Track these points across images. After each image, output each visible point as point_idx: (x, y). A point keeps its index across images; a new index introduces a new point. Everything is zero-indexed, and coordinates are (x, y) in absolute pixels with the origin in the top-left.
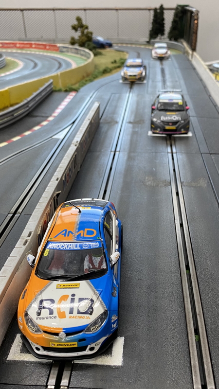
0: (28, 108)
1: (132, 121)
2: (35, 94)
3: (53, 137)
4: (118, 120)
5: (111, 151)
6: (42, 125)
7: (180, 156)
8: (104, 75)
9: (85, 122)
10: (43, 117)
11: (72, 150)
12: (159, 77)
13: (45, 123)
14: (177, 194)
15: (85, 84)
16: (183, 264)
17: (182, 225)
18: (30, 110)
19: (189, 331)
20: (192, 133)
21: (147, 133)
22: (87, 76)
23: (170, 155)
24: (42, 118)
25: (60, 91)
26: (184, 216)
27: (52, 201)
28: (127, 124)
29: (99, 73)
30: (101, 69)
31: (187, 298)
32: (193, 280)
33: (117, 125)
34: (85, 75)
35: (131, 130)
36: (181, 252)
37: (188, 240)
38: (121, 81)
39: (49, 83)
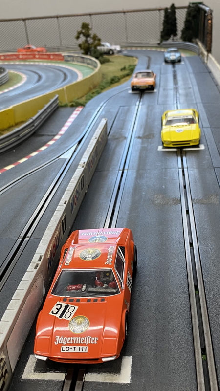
0: (33, 127)
1: (141, 136)
2: (40, 112)
3: (60, 158)
4: (126, 136)
5: (119, 170)
6: (49, 145)
7: (191, 172)
8: (112, 85)
9: (92, 141)
10: (49, 135)
11: (79, 171)
12: (171, 84)
13: (51, 143)
14: (188, 212)
15: (92, 97)
16: (192, 284)
17: (191, 245)
18: (36, 129)
19: (196, 350)
20: (205, 146)
21: (157, 148)
22: (94, 88)
23: (181, 170)
24: (48, 137)
25: (66, 106)
26: (194, 236)
27: (61, 224)
28: (136, 139)
29: (106, 83)
30: (109, 79)
31: (195, 318)
32: (201, 300)
33: (125, 141)
34: (92, 87)
35: (140, 145)
36: (190, 272)
37: (197, 260)
38: (130, 92)
39: (55, 98)
